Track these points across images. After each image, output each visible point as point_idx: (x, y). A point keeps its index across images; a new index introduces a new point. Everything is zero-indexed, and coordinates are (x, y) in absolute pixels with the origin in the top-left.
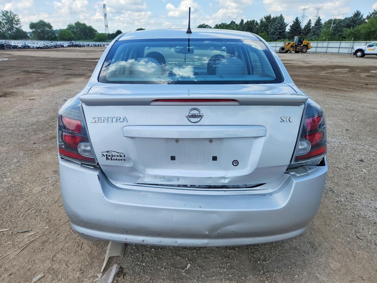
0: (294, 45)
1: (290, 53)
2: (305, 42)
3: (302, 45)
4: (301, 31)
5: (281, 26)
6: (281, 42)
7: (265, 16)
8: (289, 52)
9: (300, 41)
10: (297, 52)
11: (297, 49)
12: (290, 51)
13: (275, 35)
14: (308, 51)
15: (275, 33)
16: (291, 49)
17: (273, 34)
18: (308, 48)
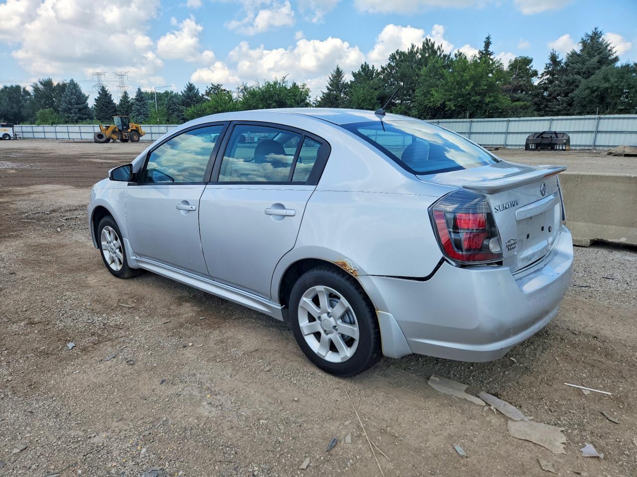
0: (117, 130)
1: (113, 142)
2: (132, 126)
3: (129, 130)
4: (118, 109)
5: (78, 98)
6: (89, 125)
7: (41, 80)
8: (111, 140)
9: (125, 125)
10: (124, 141)
11: (124, 137)
12: (113, 139)
13: (71, 113)
14: (141, 138)
15: (70, 109)
16: (114, 137)
17: (67, 110)
18: (140, 135)
